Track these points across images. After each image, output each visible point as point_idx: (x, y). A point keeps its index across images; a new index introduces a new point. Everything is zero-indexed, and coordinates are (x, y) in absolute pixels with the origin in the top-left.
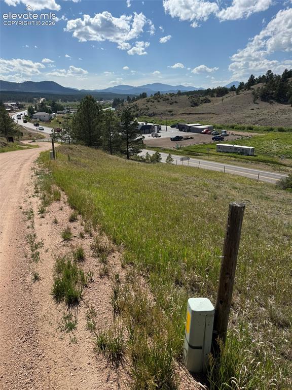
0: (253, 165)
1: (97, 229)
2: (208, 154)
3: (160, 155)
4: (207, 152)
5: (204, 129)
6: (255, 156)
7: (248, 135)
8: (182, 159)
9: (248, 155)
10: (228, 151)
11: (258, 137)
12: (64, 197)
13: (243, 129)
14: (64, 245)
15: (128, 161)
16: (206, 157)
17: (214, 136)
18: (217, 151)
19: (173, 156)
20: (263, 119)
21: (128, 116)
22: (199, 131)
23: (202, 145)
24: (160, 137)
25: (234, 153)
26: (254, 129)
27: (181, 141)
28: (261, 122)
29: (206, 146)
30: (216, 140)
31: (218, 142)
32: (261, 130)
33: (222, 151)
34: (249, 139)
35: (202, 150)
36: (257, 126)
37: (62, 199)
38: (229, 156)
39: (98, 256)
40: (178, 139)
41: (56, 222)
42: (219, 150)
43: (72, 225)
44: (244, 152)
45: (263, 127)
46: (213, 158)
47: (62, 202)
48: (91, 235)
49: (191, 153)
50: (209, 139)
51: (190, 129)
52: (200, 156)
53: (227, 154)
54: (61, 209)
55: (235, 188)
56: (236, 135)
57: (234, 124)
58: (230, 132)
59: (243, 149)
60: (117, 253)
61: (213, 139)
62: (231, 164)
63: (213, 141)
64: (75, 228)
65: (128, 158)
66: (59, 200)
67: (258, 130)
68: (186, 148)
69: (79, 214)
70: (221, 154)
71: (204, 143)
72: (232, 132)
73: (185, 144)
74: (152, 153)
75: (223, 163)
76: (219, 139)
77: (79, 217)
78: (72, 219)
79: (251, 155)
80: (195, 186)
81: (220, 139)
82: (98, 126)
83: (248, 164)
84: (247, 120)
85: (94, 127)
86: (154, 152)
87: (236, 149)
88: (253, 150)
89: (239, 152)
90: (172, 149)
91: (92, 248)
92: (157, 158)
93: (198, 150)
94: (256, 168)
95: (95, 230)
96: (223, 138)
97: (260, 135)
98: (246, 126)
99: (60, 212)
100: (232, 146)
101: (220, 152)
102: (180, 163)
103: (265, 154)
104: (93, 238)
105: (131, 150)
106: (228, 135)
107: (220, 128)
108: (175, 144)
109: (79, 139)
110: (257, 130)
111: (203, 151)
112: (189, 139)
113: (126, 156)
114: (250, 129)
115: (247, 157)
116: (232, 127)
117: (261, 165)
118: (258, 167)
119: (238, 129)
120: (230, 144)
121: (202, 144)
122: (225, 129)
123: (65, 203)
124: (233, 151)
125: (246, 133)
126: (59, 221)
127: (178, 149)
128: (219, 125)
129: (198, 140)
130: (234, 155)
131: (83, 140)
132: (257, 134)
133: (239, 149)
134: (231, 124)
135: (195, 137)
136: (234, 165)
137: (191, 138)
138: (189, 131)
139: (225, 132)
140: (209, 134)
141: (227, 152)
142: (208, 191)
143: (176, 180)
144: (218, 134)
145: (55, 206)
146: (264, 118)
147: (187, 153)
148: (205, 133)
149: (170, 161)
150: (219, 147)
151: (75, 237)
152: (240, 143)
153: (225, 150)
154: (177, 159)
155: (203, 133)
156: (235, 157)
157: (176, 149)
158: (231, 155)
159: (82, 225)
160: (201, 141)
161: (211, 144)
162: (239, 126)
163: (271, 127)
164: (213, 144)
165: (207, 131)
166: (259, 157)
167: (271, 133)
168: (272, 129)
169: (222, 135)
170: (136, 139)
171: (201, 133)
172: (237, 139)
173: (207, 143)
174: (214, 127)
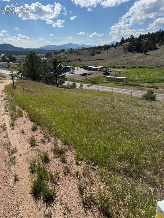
0: (127, 87)
1: (52, 135)
3: (76, 84)
4: (101, 81)
5: (98, 68)
6: (127, 82)
7: (123, 71)
8: (88, 86)
9: (124, 82)
10: (113, 80)
11: (128, 72)
12: (25, 114)
13: (120, 68)
14: (32, 150)
15: (58, 88)
16: (101, 84)
17: (104, 72)
18: (107, 81)
19: (83, 84)
21: (56, 62)
23: (98, 78)
24: (74, 74)
25: (116, 81)
26: (125, 67)
27: (86, 76)
28: (129, 63)
29: (100, 78)
31: (106, 75)
32: (129, 68)
33: (109, 80)
34: (123, 73)
35: (99, 80)
36: (127, 65)
37: (24, 115)
39: (58, 157)
40: (84, 74)
41: (23, 132)
42: (108, 80)
43: (34, 133)
44: (121, 80)
45: (130, 66)
46: (105, 84)
47: (24, 117)
48: (49, 140)
49: (93, 82)
50: (101, 74)
51: (91, 69)
52: (97, 83)
53: (112, 82)
54: (25, 122)
55: (120, 101)
56: (116, 71)
57: (115, 65)
58: (113, 70)
60: (69, 152)
61: (104, 74)
62: (115, 87)
63: (104, 75)
64: (37, 136)
65: (57, 86)
66: (22, 116)
67: (128, 68)
68: (90, 80)
69: (38, 125)
71: (99, 76)
72: (114, 69)
73: (89, 77)
74: (71, 83)
75: (110, 87)
77: (38, 127)
78: (34, 129)
79: (125, 82)
80: (99, 101)
81: (108, 74)
82: (38, 69)
83: (124, 87)
84: (122, 63)
85: (36, 69)
86: (72, 83)
87: (117, 79)
88: (126, 79)
89: (118, 80)
90: (82, 80)
91: (52, 150)
92: (74, 86)
93: (95, 81)
95: (51, 136)
96: (109, 73)
97: (129, 70)
98: (121, 66)
99: (24, 124)
100: (115, 77)
101: (108, 81)
102: (87, 88)
103: (132, 81)
104: (51, 142)
105: (59, 82)
106: (111, 72)
107: (107, 68)
108: (83, 78)
110: (127, 68)
112: (91, 74)
113: (56, 85)
114: (124, 67)
115: (122, 83)
116: (114, 67)
117: (131, 87)
118: (129, 88)
119: (117, 68)
120: (113, 76)
122: (110, 68)
123: (26, 118)
124: (115, 80)
125: (121, 70)
126: (25, 131)
127: (85, 80)
128: (106, 66)
129: (96, 75)
131: (30, 77)
132: (127, 70)
133: (118, 79)
134: (112, 65)
135: (94, 73)
136: (117, 88)
137: (92, 74)
138: (90, 70)
139: (110, 70)
140: (101, 71)
141: (112, 81)
142: (108, 104)
143: (88, 98)
144: (106, 71)
145: (20, 120)
146: (130, 61)
147: (90, 82)
148: (99, 71)
149: (81, 87)
150: (108, 78)
151: (38, 142)
152: (119, 75)
154: (85, 86)
155: (98, 71)
156: (116, 83)
157: (84, 80)
158: (114, 82)
159: (41, 133)
160: (97, 75)
161: (103, 77)
162: (117, 66)
163: (134, 66)
164: (104, 77)
165: (100, 70)
166: (129, 83)
167: (135, 69)
168: (135, 67)
169: (109, 72)
170: (62, 75)
171: (97, 71)
172: (117, 74)
173: (101, 76)
174: (104, 67)
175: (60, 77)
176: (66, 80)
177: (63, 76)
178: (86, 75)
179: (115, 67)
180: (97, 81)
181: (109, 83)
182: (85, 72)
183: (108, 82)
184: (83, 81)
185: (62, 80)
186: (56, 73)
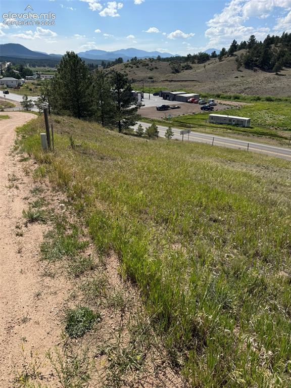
0: (256, 138)
2: (201, 126)
3: (157, 127)
4: (199, 123)
5: (190, 97)
6: (252, 128)
7: (237, 105)
8: (182, 133)
9: (244, 127)
10: (222, 122)
11: (247, 107)
13: (229, 98)
15: (120, 134)
16: (200, 129)
17: (202, 106)
18: (210, 122)
20: (248, 88)
22: (185, 100)
24: (144, 105)
25: (229, 124)
26: (240, 98)
28: (247, 91)
29: (197, 117)
30: (204, 110)
31: (207, 112)
32: (248, 99)
33: (215, 122)
34: (239, 110)
35: (194, 121)
36: (243, 95)
38: (224, 128)
40: (164, 108)
42: (212, 121)
44: (239, 123)
45: (250, 96)
46: (208, 130)
49: (184, 124)
50: (197, 108)
51: (175, 98)
52: (193, 128)
53: (221, 126)
56: (224, 104)
57: (220, 93)
58: (217, 101)
59: (238, 120)
61: (202, 108)
62: (233, 138)
63: (202, 112)
65: (120, 131)
67: (246, 99)
68: (176, 119)
70: (214, 125)
71: (193, 113)
72: (219, 101)
73: (175, 114)
74: (145, 126)
75: (224, 136)
76: (208, 109)
79: (247, 127)
81: (210, 109)
82: (88, 91)
83: (249, 138)
84: (233, 89)
85: (84, 92)
87: (230, 120)
88: (249, 121)
89: (234, 123)
90: (160, 119)
93: (188, 121)
94: (263, 143)
96: (213, 108)
97: (248, 104)
98: (232, 95)
100: (226, 116)
101: (213, 123)
103: (260, 125)
105: (124, 122)
106: (215, 105)
107: (206, 97)
108: (162, 114)
109: (65, 107)
110: (244, 100)
111: (194, 123)
112: (176, 108)
113: (118, 129)
114: (236, 98)
115: (242, 129)
116: (218, 96)
117: (264, 139)
118: (262, 141)
119: (224, 98)
120: (221, 114)
121: (192, 114)
122: (211, 98)
124: (228, 122)
125: (233, 102)
127: (167, 119)
128: (204, 94)
129: (186, 110)
130: (229, 126)
132: (245, 104)
133: (234, 120)
134: (216, 93)
135: (182, 107)
136: (237, 138)
137: (178, 107)
138: (173, 100)
139: (213, 101)
140: (195, 103)
141: (221, 124)
144: (206, 103)
146: (250, 86)
147: (176, 124)
148: (191, 102)
150: (212, 118)
152: (231, 113)
153: (218, 121)
155: (189, 102)
156: (230, 129)
158: (225, 126)
160: (190, 111)
161: (200, 114)
162: (225, 95)
163: (257, 96)
164: (203, 114)
165: (193, 100)
166: (255, 129)
167: (259, 103)
168: (259, 99)
169: (210, 105)
170: (130, 108)
171: (187, 102)
172: (227, 109)
173: (197, 113)
174: (200, 96)
175: (127, 111)
176: (139, 118)
177: (133, 109)
178: (167, 110)
179: (221, 96)
180: (191, 122)
181: (217, 127)
182: (166, 104)
183: (212, 125)
184: (164, 122)
185: (130, 118)
186: (119, 103)
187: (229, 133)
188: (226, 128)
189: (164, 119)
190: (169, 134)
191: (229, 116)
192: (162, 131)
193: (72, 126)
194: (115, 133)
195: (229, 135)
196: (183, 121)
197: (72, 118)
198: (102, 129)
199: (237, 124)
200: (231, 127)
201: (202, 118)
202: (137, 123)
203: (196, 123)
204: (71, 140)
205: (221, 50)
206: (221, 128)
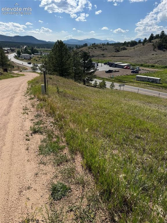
2: (131, 82)
3: (105, 82)
4: (130, 80)
5: (125, 66)
6: (161, 84)
7: (153, 70)
8: (120, 86)
10: (144, 80)
11: (159, 72)
13: (148, 66)
15: (84, 86)
16: (131, 84)
20: (160, 61)
22: (122, 67)
23: (125, 76)
24: (98, 70)
25: (148, 81)
26: (155, 66)
27: (112, 73)
29: (128, 77)
32: (160, 67)
33: (139, 80)
34: (154, 73)
36: (157, 64)
38: (145, 83)
40: (110, 71)
42: (138, 79)
45: (161, 65)
46: (135, 84)
49: (121, 81)
50: (129, 72)
51: (116, 66)
52: (126, 83)
53: (143, 82)
56: (145, 70)
57: (143, 63)
58: (141, 68)
59: (153, 79)
61: (132, 72)
62: (150, 89)
63: (132, 74)
65: (84, 84)
68: (117, 78)
70: (139, 82)
71: (127, 75)
72: (142, 68)
73: (115, 75)
74: (99, 81)
75: (145, 88)
79: (158, 83)
81: (137, 72)
83: (160, 90)
84: (150, 61)
85: (66, 62)
87: (149, 79)
88: (160, 80)
89: (151, 81)
90: (107, 78)
93: (123, 79)
96: (138, 72)
97: (160, 70)
98: (150, 64)
100: (146, 77)
101: (138, 80)
105: (86, 79)
106: (140, 70)
107: (134, 65)
108: (108, 76)
109: (55, 70)
110: (157, 67)
114: (153, 66)
115: (156, 84)
116: (142, 65)
119: (146, 66)
120: (143, 76)
122: (137, 66)
124: (147, 80)
125: (151, 69)
127: (111, 78)
128: (133, 64)
129: (122, 73)
130: (148, 83)
131: (57, 72)
132: (157, 70)
133: (151, 79)
134: (140, 64)
135: (120, 71)
136: (152, 90)
137: (118, 71)
138: (115, 67)
139: (138, 68)
140: (128, 69)
144: (134, 69)
146: (161, 59)
147: (116, 80)
148: (126, 68)
150: (138, 77)
152: (149, 75)
153: (141, 80)
155: (125, 68)
156: (149, 84)
158: (146, 83)
160: (124, 73)
161: (131, 75)
162: (146, 64)
163: (165, 65)
164: (133, 75)
165: (127, 67)
166: (164, 85)
167: (166, 69)
168: (166, 67)
169: (137, 70)
170: (91, 71)
171: (123, 68)
172: (146, 73)
173: (129, 75)
174: (131, 65)
175: (89, 73)
176: (95, 77)
177: (92, 72)
180: (125, 80)
181: (141, 83)
182: (111, 69)
184: (110, 79)
185: (90, 77)
186: (84, 69)
187: (148, 86)
188: (146, 84)
189: (110, 78)
190: (112, 86)
191: (148, 77)
192: (108, 84)
193: (58, 81)
194: (81, 85)
195: (148, 87)
196: (121, 79)
197: (58, 76)
198: (74, 83)
199: (153, 82)
200: (149, 83)
201: (132, 77)
202: (94, 80)
203: (128, 80)
204: (57, 88)
205: (144, 39)
206: (143, 83)
